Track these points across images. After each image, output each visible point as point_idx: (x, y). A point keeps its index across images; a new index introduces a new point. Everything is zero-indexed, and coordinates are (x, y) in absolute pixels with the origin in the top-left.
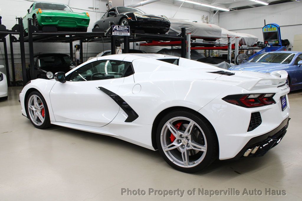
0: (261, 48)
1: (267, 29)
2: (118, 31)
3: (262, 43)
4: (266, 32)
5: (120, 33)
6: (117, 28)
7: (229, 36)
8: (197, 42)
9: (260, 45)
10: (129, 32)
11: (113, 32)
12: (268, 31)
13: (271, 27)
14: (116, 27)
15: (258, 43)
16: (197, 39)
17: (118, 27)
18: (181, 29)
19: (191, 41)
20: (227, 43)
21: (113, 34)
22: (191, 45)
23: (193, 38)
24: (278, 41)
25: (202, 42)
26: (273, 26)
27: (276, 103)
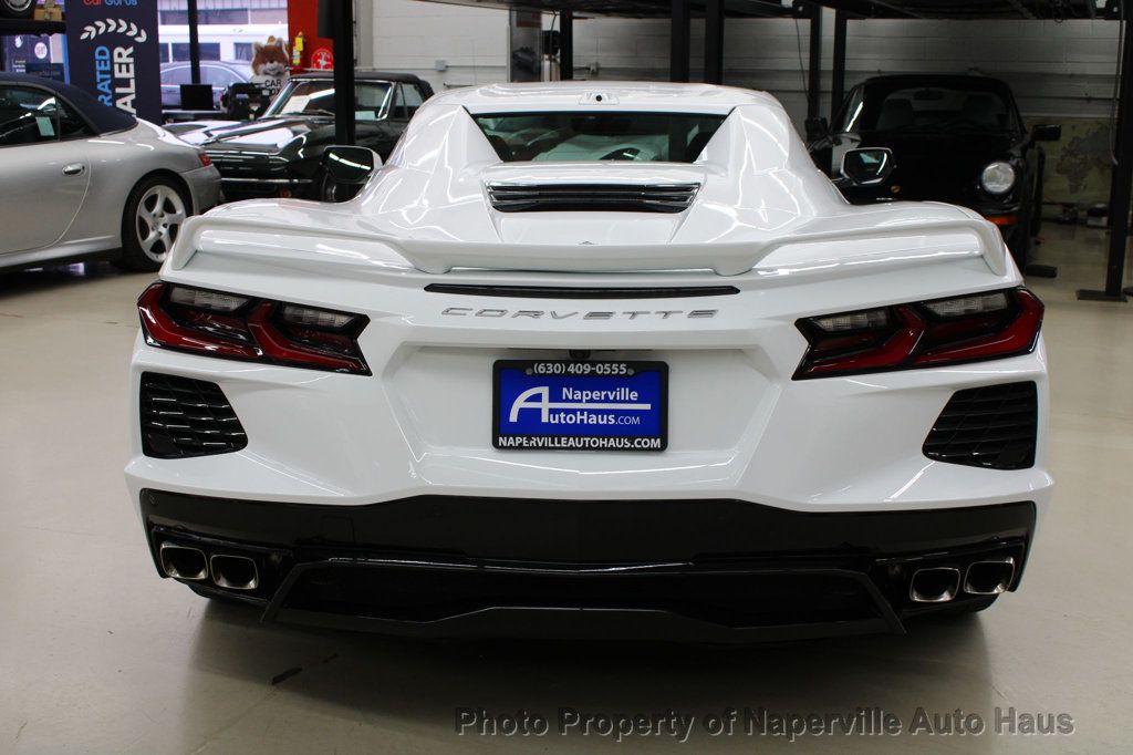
27: (368, 373)
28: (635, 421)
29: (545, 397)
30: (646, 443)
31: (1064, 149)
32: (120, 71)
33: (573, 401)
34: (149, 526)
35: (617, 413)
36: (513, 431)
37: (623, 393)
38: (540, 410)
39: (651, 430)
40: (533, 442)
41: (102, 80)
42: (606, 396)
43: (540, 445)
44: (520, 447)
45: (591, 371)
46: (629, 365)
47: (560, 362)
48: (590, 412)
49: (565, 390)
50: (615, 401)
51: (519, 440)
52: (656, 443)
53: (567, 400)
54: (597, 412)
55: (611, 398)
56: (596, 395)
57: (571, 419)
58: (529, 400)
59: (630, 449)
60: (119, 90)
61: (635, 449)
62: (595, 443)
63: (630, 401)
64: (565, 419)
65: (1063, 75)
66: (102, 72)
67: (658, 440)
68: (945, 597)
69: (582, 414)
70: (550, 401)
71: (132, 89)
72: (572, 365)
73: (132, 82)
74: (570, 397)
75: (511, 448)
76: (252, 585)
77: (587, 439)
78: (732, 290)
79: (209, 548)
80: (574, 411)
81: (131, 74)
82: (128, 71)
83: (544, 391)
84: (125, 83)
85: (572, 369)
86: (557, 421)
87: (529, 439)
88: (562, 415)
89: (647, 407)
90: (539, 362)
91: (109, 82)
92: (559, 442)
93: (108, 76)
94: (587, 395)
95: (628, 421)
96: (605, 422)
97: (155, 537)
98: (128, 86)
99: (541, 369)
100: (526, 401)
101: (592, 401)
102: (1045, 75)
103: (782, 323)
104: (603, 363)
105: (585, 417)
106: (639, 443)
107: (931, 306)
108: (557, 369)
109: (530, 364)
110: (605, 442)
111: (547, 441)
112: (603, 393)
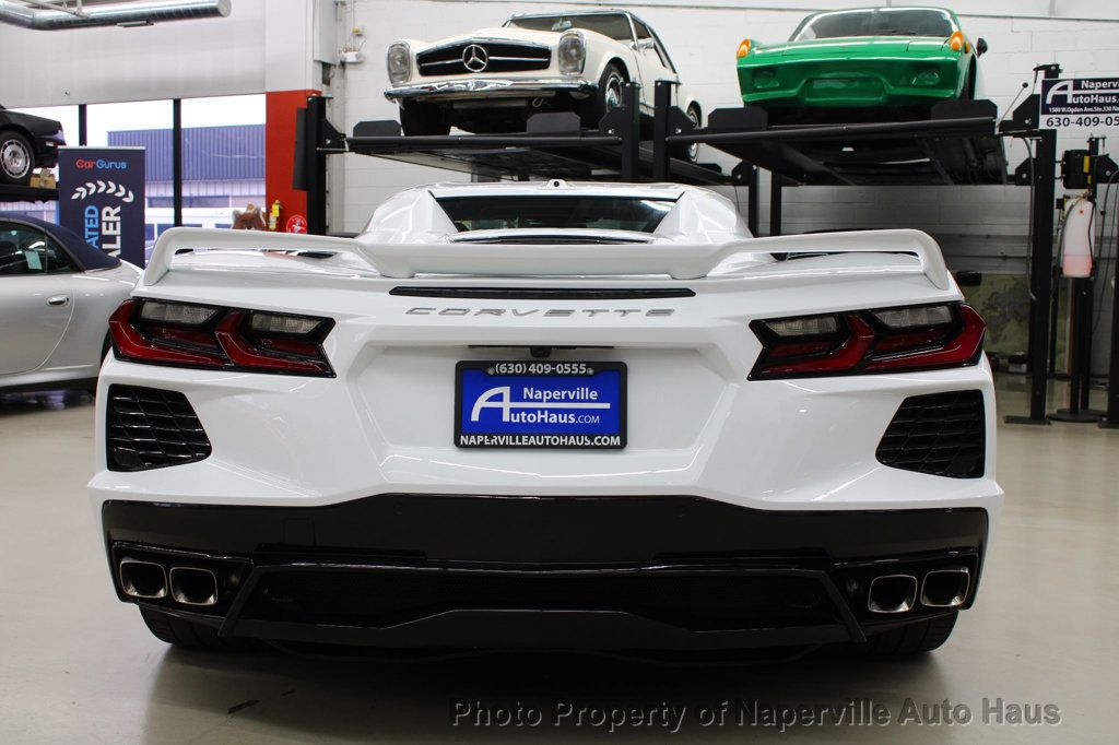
2: (1072, 106)
5: (1084, 116)
11: (1046, 112)
17: (1078, 85)
27: (332, 375)
28: (595, 420)
29: (507, 396)
30: (605, 441)
31: (984, 303)
32: (108, 229)
33: (534, 400)
34: (109, 542)
35: (577, 412)
36: (475, 429)
37: (583, 392)
38: (501, 409)
39: (610, 429)
40: (494, 441)
41: (90, 237)
42: (567, 395)
43: (502, 443)
44: (482, 446)
45: (552, 371)
46: (589, 365)
47: (521, 363)
48: (551, 411)
49: (526, 390)
50: (575, 400)
51: (480, 438)
52: (616, 441)
53: (528, 400)
54: (557, 411)
55: (571, 397)
56: (556, 394)
57: (532, 418)
58: (491, 399)
59: (590, 447)
60: (105, 246)
61: (595, 447)
62: (555, 441)
63: (590, 401)
64: (526, 418)
65: (978, 237)
66: (90, 230)
67: (618, 438)
68: (904, 608)
69: (543, 413)
70: (511, 401)
71: (118, 245)
72: (533, 365)
73: (118, 239)
74: (531, 397)
75: (472, 447)
76: (212, 600)
77: (548, 438)
78: (688, 293)
79: (169, 560)
80: (534, 411)
81: (118, 232)
82: (115, 228)
83: (506, 391)
84: (111, 239)
85: (533, 369)
86: (518, 420)
87: (490, 437)
88: (523, 414)
89: (607, 406)
90: (501, 363)
91: (97, 238)
92: (520, 440)
93: (96, 233)
94: (548, 395)
95: (588, 419)
96: (565, 421)
97: (115, 553)
98: (115, 242)
99: (503, 369)
100: (488, 400)
101: (552, 400)
102: (963, 236)
103: (735, 323)
104: (564, 363)
105: (546, 416)
106: (599, 441)
107: (878, 315)
108: (518, 369)
109: (493, 364)
110: (566, 440)
111: (508, 440)
112: (564, 393)
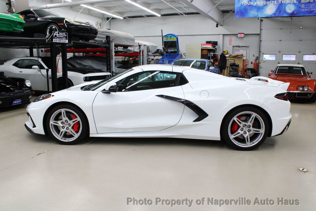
0: (160, 55)
1: (167, 38)
2: (58, 37)
3: (161, 50)
4: (166, 41)
5: (59, 40)
6: (57, 35)
7: (139, 44)
8: (119, 50)
9: (160, 52)
10: (67, 39)
11: (54, 38)
12: (168, 41)
13: (171, 37)
14: (56, 33)
15: (158, 50)
16: (119, 47)
17: (58, 33)
18: (105, 37)
19: (115, 49)
20: (139, 51)
21: (54, 41)
22: (115, 53)
23: (116, 46)
24: (176, 49)
25: (122, 50)
26: (173, 36)
